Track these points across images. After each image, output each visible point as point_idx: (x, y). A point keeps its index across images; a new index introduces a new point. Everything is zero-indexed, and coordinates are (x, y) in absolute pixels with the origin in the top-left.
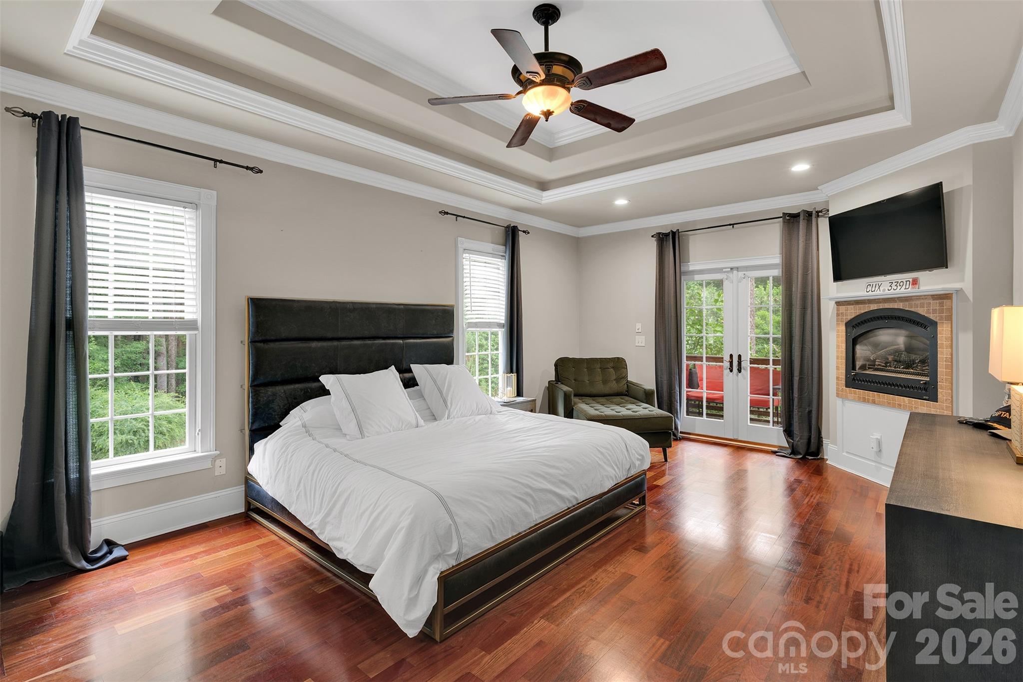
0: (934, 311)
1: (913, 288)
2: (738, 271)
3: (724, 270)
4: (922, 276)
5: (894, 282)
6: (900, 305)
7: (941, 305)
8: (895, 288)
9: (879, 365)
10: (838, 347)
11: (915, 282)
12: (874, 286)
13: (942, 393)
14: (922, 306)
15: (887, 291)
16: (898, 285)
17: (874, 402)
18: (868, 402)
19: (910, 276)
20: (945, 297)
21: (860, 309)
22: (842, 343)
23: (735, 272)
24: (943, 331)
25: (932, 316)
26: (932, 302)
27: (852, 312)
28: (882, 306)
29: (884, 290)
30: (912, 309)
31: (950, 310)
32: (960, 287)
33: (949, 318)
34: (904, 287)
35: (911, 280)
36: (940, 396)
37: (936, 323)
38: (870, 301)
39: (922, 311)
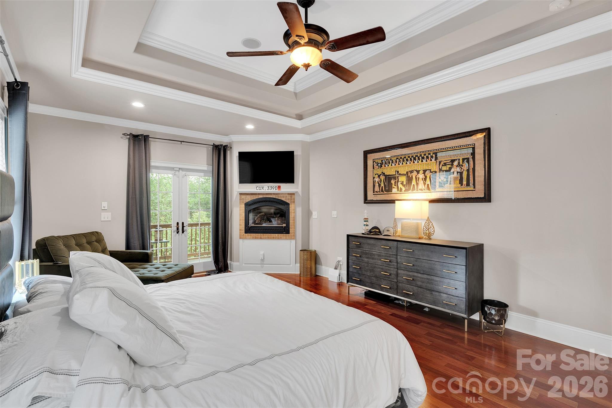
0: (288, 199)
1: (278, 190)
2: (182, 171)
3: (175, 169)
4: (282, 185)
5: (270, 186)
6: (274, 197)
7: (291, 197)
8: (271, 189)
9: (258, 222)
10: (240, 215)
11: (279, 187)
12: (260, 187)
13: (291, 230)
14: (283, 197)
15: (267, 190)
16: (272, 188)
17: (261, 238)
18: (258, 239)
19: (277, 185)
20: (292, 194)
21: (254, 197)
22: (243, 213)
23: (181, 171)
24: (292, 207)
25: (287, 201)
26: (287, 196)
27: (249, 199)
28: (265, 196)
29: (265, 190)
30: (279, 198)
31: (294, 199)
32: (297, 191)
33: (294, 202)
34: (275, 189)
35: (277, 186)
36: (290, 231)
37: (289, 204)
38: (259, 194)
39: (283, 199)
